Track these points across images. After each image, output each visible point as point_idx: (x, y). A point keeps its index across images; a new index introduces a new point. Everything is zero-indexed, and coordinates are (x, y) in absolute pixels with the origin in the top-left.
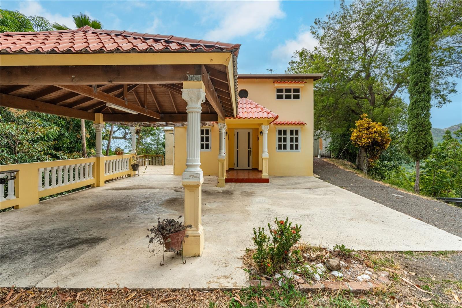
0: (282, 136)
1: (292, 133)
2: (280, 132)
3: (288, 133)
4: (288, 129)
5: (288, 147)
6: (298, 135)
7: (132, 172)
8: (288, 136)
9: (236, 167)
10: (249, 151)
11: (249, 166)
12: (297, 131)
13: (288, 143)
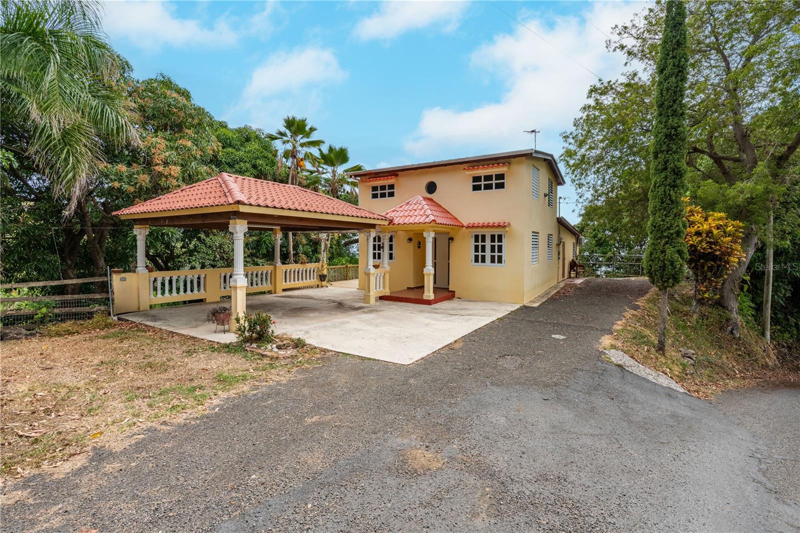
0: (480, 244)
1: (493, 240)
2: (476, 238)
3: (488, 239)
4: (488, 233)
5: (488, 259)
6: (501, 242)
7: (319, 283)
8: (488, 244)
12: (501, 235)
13: (488, 254)
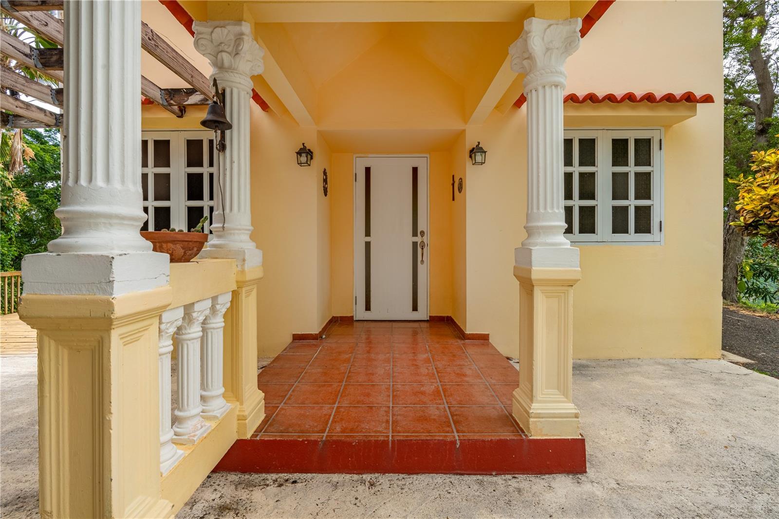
1: (619, 156)
3: (605, 154)
4: (605, 133)
5: (604, 220)
6: (649, 164)
8: (605, 169)
9: (360, 313)
10: (415, 244)
11: (415, 308)
12: (647, 142)
13: (604, 203)
